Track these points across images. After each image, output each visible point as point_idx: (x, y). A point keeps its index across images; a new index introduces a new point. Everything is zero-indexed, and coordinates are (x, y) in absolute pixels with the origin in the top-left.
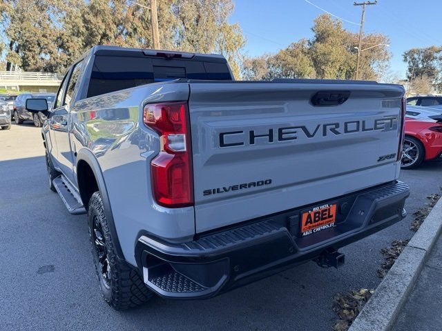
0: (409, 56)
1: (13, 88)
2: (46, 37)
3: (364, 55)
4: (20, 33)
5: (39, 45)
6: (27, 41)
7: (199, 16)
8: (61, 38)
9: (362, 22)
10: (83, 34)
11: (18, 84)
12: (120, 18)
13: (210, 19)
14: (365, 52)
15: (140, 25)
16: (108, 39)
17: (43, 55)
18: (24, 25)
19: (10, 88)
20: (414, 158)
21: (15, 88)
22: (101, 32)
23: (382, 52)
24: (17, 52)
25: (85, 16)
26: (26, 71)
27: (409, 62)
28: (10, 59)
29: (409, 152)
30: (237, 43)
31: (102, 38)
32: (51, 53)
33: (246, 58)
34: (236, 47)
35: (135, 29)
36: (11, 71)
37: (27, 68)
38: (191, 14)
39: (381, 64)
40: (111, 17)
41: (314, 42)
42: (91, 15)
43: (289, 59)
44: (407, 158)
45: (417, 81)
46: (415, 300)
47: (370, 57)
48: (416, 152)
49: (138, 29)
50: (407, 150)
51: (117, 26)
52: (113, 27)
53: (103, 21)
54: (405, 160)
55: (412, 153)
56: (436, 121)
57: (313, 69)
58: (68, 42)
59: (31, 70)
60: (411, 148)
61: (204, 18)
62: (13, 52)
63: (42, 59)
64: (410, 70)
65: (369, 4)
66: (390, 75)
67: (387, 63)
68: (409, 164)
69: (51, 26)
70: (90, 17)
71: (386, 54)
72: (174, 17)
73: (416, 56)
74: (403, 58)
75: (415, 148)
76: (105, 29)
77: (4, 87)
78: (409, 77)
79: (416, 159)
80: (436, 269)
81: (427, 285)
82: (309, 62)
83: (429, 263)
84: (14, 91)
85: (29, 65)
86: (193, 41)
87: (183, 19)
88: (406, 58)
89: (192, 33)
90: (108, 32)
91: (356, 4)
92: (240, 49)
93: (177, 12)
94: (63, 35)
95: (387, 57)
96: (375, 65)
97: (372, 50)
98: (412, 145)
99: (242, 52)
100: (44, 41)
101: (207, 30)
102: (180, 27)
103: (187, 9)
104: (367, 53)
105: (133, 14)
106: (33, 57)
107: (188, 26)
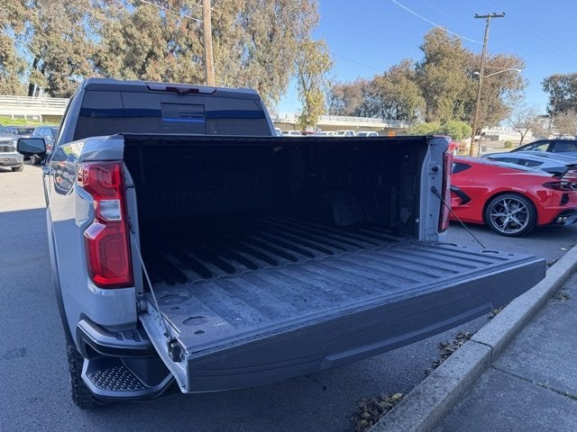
0: (550, 84)
1: (34, 118)
2: (79, 54)
3: (489, 82)
4: (46, 48)
5: (70, 63)
6: (55, 59)
7: (274, 30)
8: (97, 55)
9: (485, 40)
10: (124, 52)
11: (40, 113)
12: (171, 31)
13: (289, 34)
14: (491, 78)
15: (196, 40)
16: (155, 58)
17: (74, 77)
18: (52, 38)
19: (30, 117)
20: (523, 223)
21: (36, 118)
22: (147, 50)
23: (516, 78)
24: (43, 72)
25: (127, 29)
26: (53, 96)
27: (552, 92)
28: (34, 80)
29: (517, 215)
30: (322, 65)
31: (148, 56)
32: (84, 73)
33: (333, 84)
34: (320, 71)
35: (191, 46)
36: (33, 97)
37: (54, 92)
38: (263, 26)
39: (513, 94)
40: (160, 30)
41: (423, 65)
42: (134, 28)
43: (390, 86)
44: (514, 222)
45: (561, 117)
46: (461, 411)
47: (498, 86)
48: (525, 214)
49: (194, 46)
50: (514, 212)
51: (168, 41)
52: (163, 42)
53: (150, 35)
54: (513, 225)
55: (520, 215)
56: (551, 175)
57: (422, 100)
58: (106, 60)
59: (60, 96)
60: (519, 210)
61: (280, 33)
62: (38, 72)
63: (74, 81)
64: (552, 103)
65: (495, 16)
66: (524, 109)
67: (520, 93)
68: (517, 231)
69: (86, 40)
70: (133, 31)
71: (520, 81)
72: (242, 31)
73: (560, 84)
74: (542, 87)
75: (524, 210)
76: (153, 46)
77: (23, 116)
78: (550, 112)
79: (526, 224)
80: (503, 371)
81: (484, 391)
82: (416, 89)
83: (497, 364)
84: (35, 121)
85: (57, 89)
86: (265, 62)
87: (253, 33)
88: (547, 86)
89: (264, 52)
90: (156, 50)
91: (477, 17)
92: (326, 73)
93: (245, 25)
94: (100, 51)
95: (520, 85)
96: (504, 96)
97: (501, 76)
98: (521, 206)
99: (328, 77)
100: (76, 59)
101: (284, 48)
102: (249, 43)
103: (258, 21)
104: (494, 80)
105: (187, 27)
106: (62, 79)
107: (259, 43)
